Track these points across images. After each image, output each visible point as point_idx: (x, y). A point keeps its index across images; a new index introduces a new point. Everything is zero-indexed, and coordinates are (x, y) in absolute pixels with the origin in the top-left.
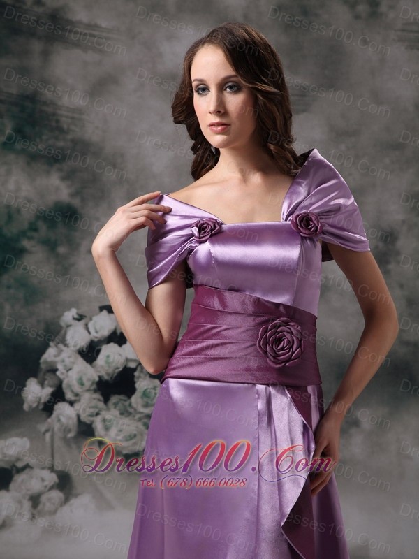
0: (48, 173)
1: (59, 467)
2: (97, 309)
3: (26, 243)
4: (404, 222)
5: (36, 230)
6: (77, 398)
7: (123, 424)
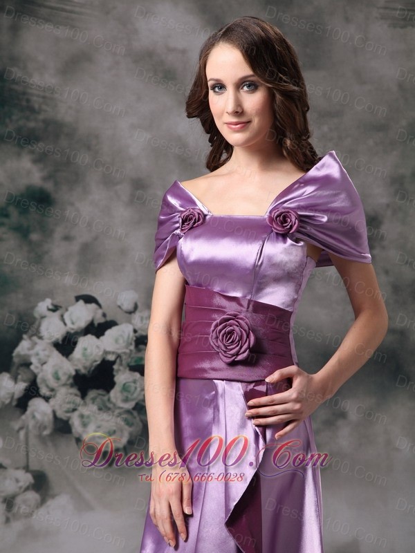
0: (19, 155)
1: (34, 466)
2: (73, 299)
4: (388, 205)
5: (7, 216)
6: (52, 393)
7: (102, 420)
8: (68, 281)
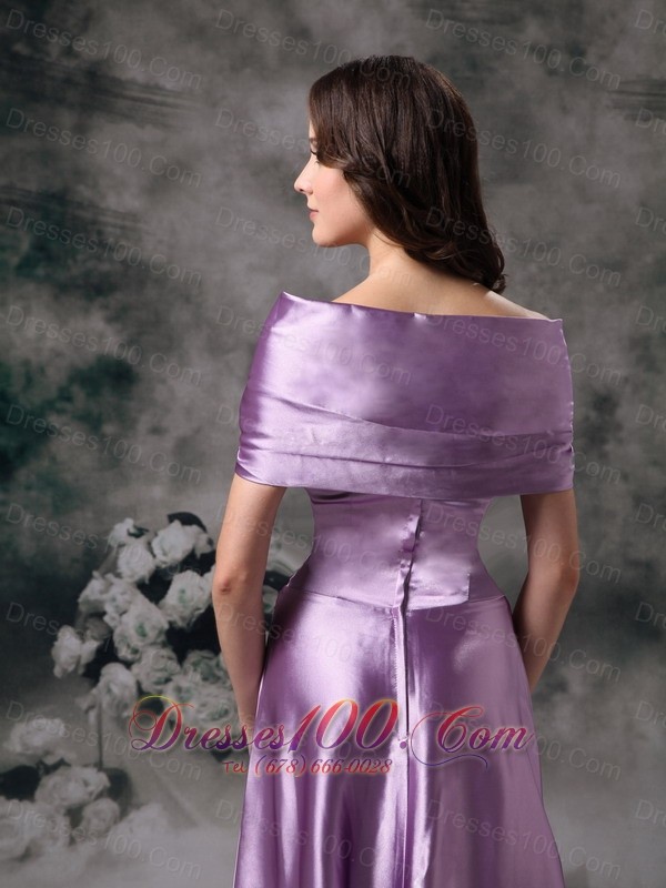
0: (87, 311)
1: (110, 763)
2: (166, 520)
3: (54, 420)
4: (626, 380)
5: (69, 399)
6: (137, 656)
7: (208, 695)
8: (158, 494)
